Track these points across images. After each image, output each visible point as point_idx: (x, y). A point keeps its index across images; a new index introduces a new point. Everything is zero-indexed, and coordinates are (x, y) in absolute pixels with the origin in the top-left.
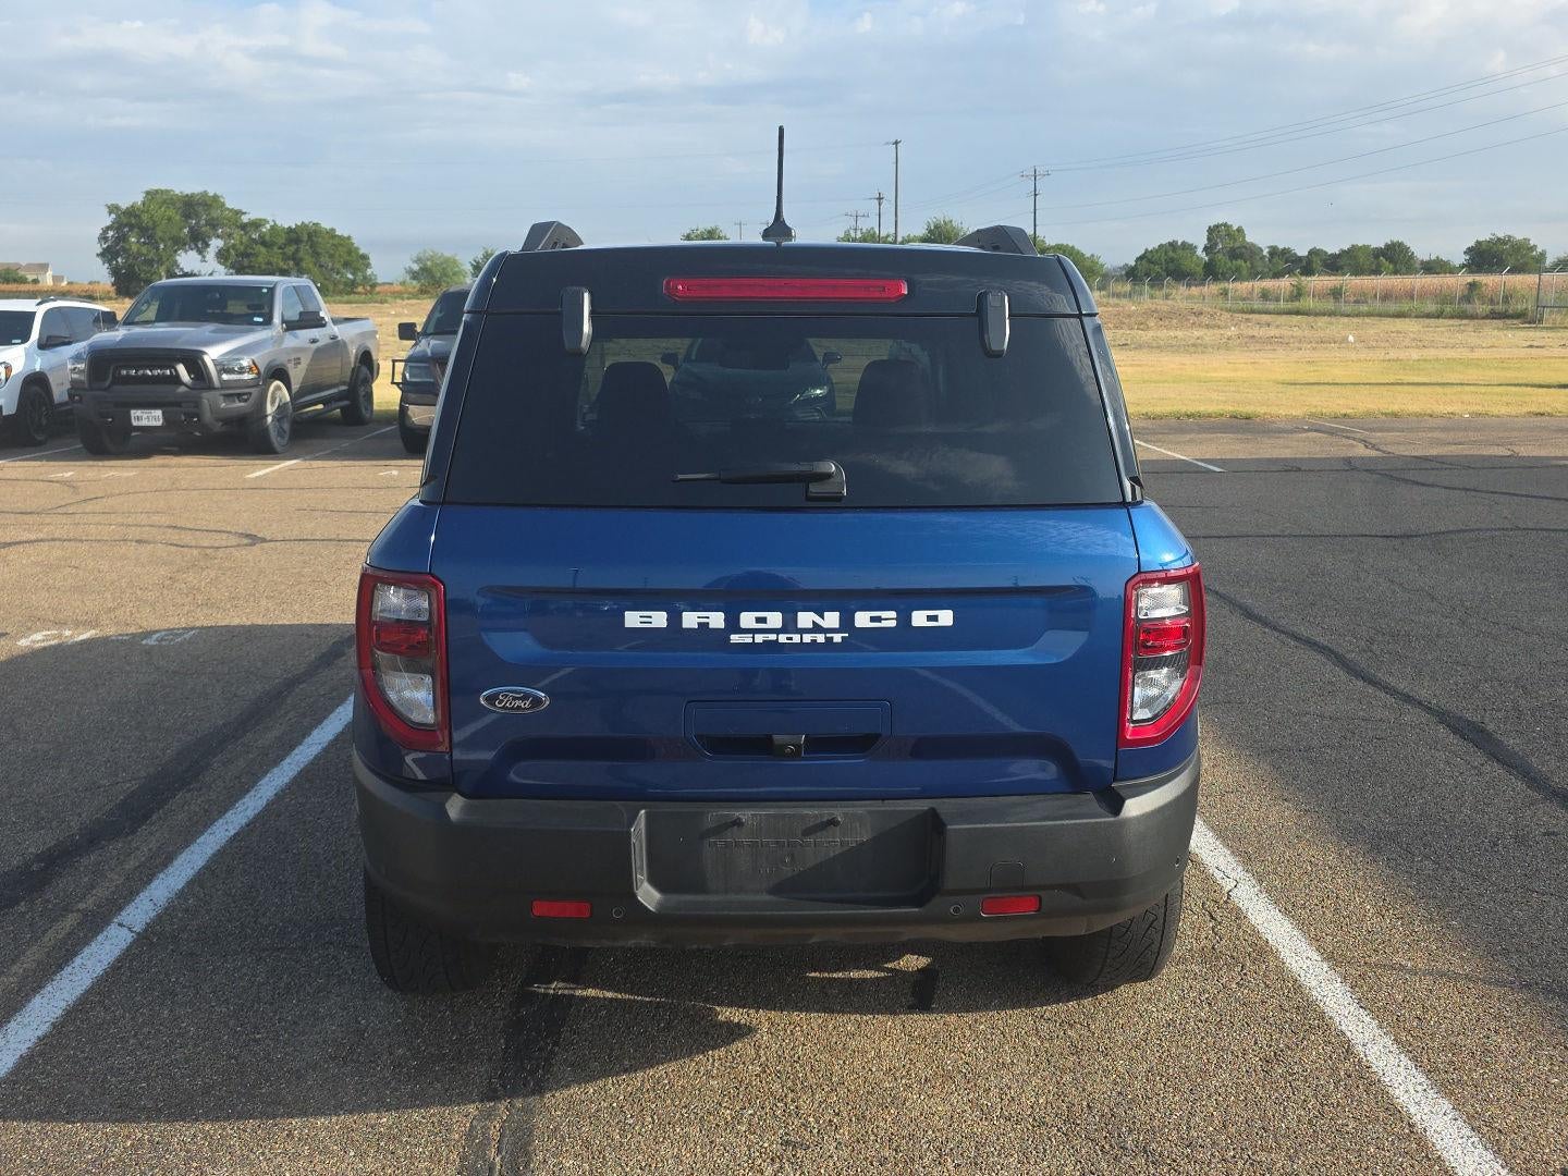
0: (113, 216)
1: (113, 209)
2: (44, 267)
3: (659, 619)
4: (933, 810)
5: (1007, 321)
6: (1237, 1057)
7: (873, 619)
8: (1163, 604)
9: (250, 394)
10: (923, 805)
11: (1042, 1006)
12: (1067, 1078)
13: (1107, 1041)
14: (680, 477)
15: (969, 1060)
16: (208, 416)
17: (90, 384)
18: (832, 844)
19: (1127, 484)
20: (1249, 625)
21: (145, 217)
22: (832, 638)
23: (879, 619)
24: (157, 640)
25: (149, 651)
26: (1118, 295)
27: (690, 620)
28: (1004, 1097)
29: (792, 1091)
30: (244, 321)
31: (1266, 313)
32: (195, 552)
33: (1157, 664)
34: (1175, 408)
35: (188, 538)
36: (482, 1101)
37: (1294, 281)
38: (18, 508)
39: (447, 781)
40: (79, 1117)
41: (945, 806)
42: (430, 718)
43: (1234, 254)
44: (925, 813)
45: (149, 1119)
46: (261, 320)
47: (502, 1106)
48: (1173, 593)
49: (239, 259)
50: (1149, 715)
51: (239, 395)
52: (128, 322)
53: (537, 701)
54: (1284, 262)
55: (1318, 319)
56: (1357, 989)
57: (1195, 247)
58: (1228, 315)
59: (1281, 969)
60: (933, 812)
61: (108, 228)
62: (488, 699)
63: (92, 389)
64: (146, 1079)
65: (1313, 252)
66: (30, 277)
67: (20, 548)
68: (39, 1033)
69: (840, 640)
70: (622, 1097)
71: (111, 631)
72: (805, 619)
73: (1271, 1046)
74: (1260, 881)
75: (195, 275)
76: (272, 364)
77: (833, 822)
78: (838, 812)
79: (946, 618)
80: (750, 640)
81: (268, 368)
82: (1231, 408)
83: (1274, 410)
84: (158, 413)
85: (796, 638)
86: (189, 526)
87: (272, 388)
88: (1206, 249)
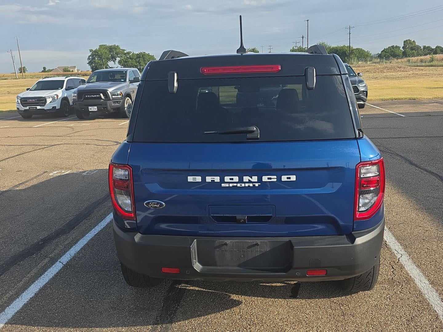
0: (91, 52)
1: (91, 51)
2: (75, 67)
3: (199, 179)
4: (290, 241)
5: (315, 78)
6: (398, 319)
7: (269, 179)
9: (120, 101)
10: (287, 239)
11: (333, 297)
12: (340, 324)
13: (354, 311)
14: (205, 132)
15: (307, 316)
16: (109, 108)
17: (78, 100)
18: (256, 252)
19: (357, 132)
21: (99, 53)
22: (255, 185)
23: (270, 179)
24: (86, 173)
25: (83, 177)
26: (375, 63)
27: (209, 179)
28: (318, 330)
29: (249, 325)
30: (119, 81)
31: (421, 66)
32: (101, 147)
34: (391, 97)
35: (100, 143)
36: (153, 325)
37: (431, 56)
38: (58, 135)
40: (37, 324)
41: (294, 239)
42: (130, 210)
43: (412, 49)
44: (287, 242)
45: (56, 326)
46: (123, 80)
47: (159, 327)
48: (374, 168)
49: (124, 63)
50: (365, 210)
51: (117, 102)
52: (88, 82)
53: (161, 205)
54: (428, 50)
55: (438, 67)
56: (441, 295)
57: (400, 47)
58: (409, 67)
59: (415, 287)
61: (90, 56)
62: (146, 204)
63: (78, 101)
64: (58, 313)
65: (437, 47)
66: (71, 70)
67: (55, 146)
68: (31, 296)
69: (258, 186)
70: (196, 325)
71: (75, 171)
72: (246, 179)
73: (410, 315)
74: (410, 255)
75: (113, 68)
76: (126, 93)
77: (257, 244)
78: (258, 241)
79: (293, 178)
80: (228, 186)
81: (125, 94)
82: (409, 96)
83: (423, 97)
84: (96, 107)
85: (243, 185)
86: (101, 139)
87: (126, 99)
88: (403, 48)
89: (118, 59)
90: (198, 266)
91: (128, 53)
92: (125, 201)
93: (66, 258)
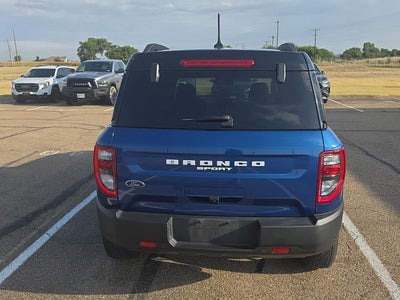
0: (81, 45)
2: (65, 57)
3: (176, 162)
5: (285, 73)
7: (240, 164)
8: (332, 161)
9: (106, 90)
10: (255, 219)
11: (294, 273)
14: (184, 120)
16: (95, 95)
17: (68, 87)
18: (227, 230)
19: (322, 123)
20: (367, 157)
21: (88, 45)
22: (227, 169)
23: (242, 164)
24: (73, 154)
25: (71, 157)
27: (185, 162)
30: (105, 71)
31: (379, 67)
32: (87, 131)
33: (330, 179)
35: (86, 127)
36: (131, 293)
37: (388, 58)
39: (117, 206)
40: (24, 290)
41: (261, 220)
42: (113, 188)
43: (371, 51)
45: (42, 292)
46: (109, 71)
47: (136, 295)
48: (336, 157)
49: (111, 55)
50: (327, 194)
51: (103, 90)
52: (77, 71)
53: (141, 185)
54: (385, 53)
55: (394, 69)
56: (392, 274)
57: (360, 49)
58: (368, 68)
60: (257, 221)
61: (79, 48)
62: (128, 183)
63: (68, 89)
65: (394, 50)
66: (62, 60)
67: (46, 129)
69: (230, 170)
71: (63, 152)
72: (219, 163)
74: (364, 237)
75: (100, 59)
76: (112, 82)
77: (227, 223)
78: (229, 220)
79: (262, 164)
80: (203, 169)
82: (367, 94)
83: (379, 94)
84: (84, 95)
85: (216, 169)
86: (87, 124)
87: (111, 88)
88: (363, 49)
89: (105, 51)
90: (173, 242)
91: (115, 46)
92: (108, 181)
93: (52, 231)
